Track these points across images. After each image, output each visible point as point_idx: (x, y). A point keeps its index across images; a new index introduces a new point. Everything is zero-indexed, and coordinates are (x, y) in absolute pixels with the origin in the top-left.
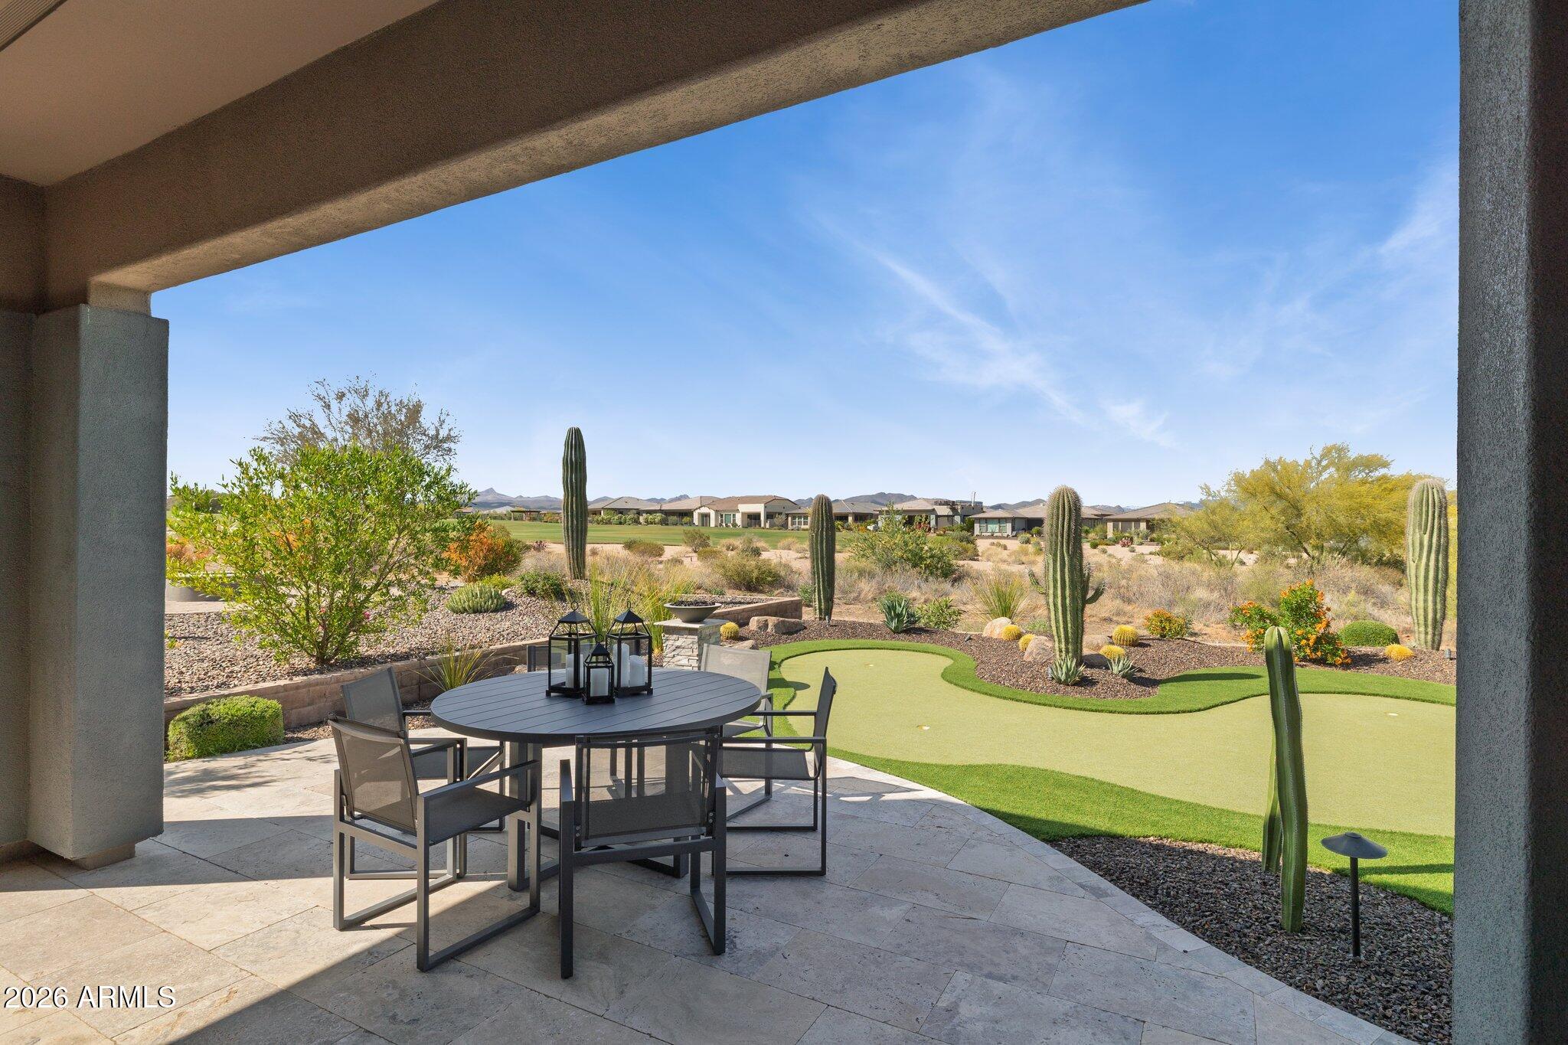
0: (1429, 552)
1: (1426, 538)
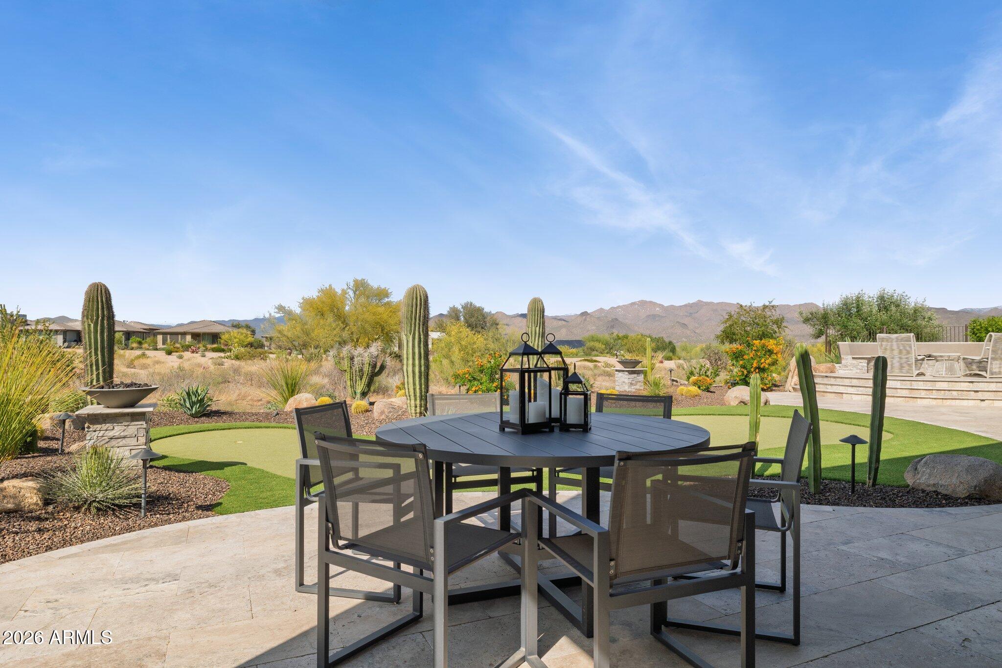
0: (539, 337)
1: (537, 329)
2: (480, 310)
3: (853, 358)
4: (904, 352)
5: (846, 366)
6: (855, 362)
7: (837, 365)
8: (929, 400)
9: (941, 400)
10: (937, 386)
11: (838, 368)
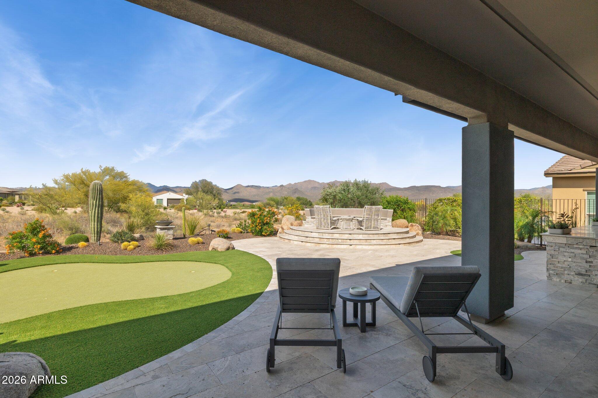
1: (95, 202)
2: (210, 183)
3: (312, 218)
4: (326, 216)
5: (308, 222)
6: (312, 220)
7: (304, 222)
8: (325, 245)
9: (331, 245)
10: (334, 236)
11: (304, 223)
